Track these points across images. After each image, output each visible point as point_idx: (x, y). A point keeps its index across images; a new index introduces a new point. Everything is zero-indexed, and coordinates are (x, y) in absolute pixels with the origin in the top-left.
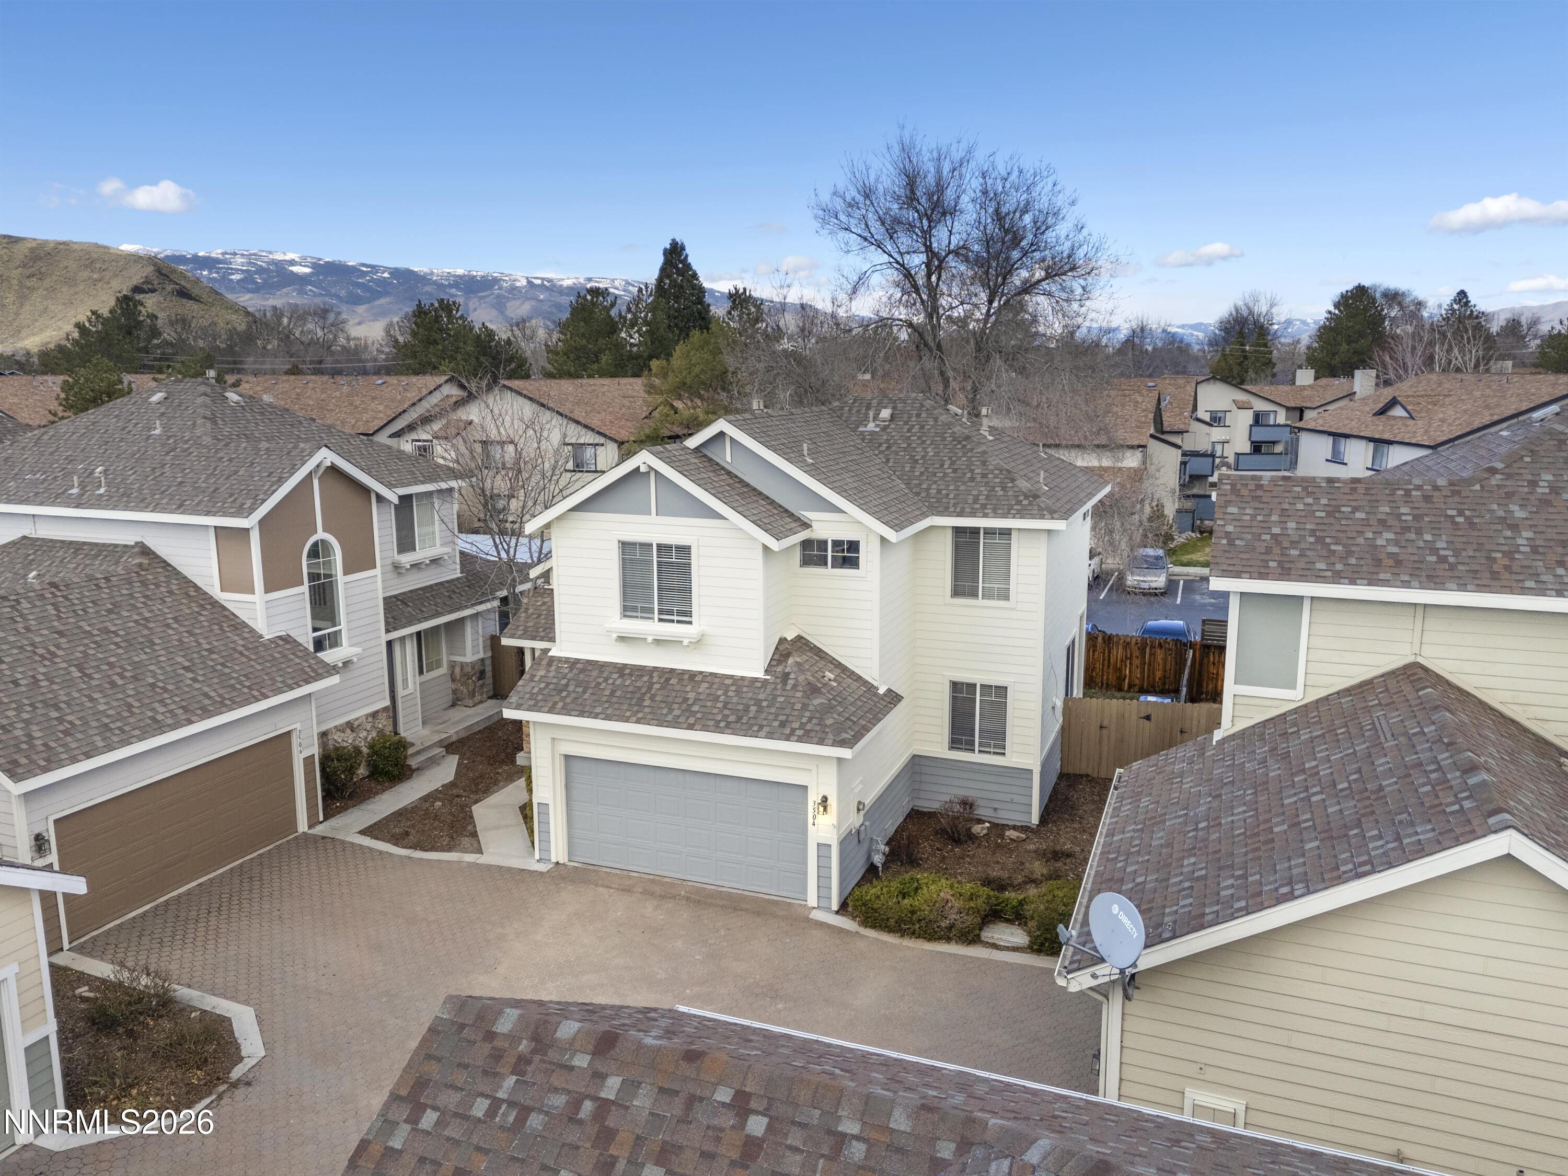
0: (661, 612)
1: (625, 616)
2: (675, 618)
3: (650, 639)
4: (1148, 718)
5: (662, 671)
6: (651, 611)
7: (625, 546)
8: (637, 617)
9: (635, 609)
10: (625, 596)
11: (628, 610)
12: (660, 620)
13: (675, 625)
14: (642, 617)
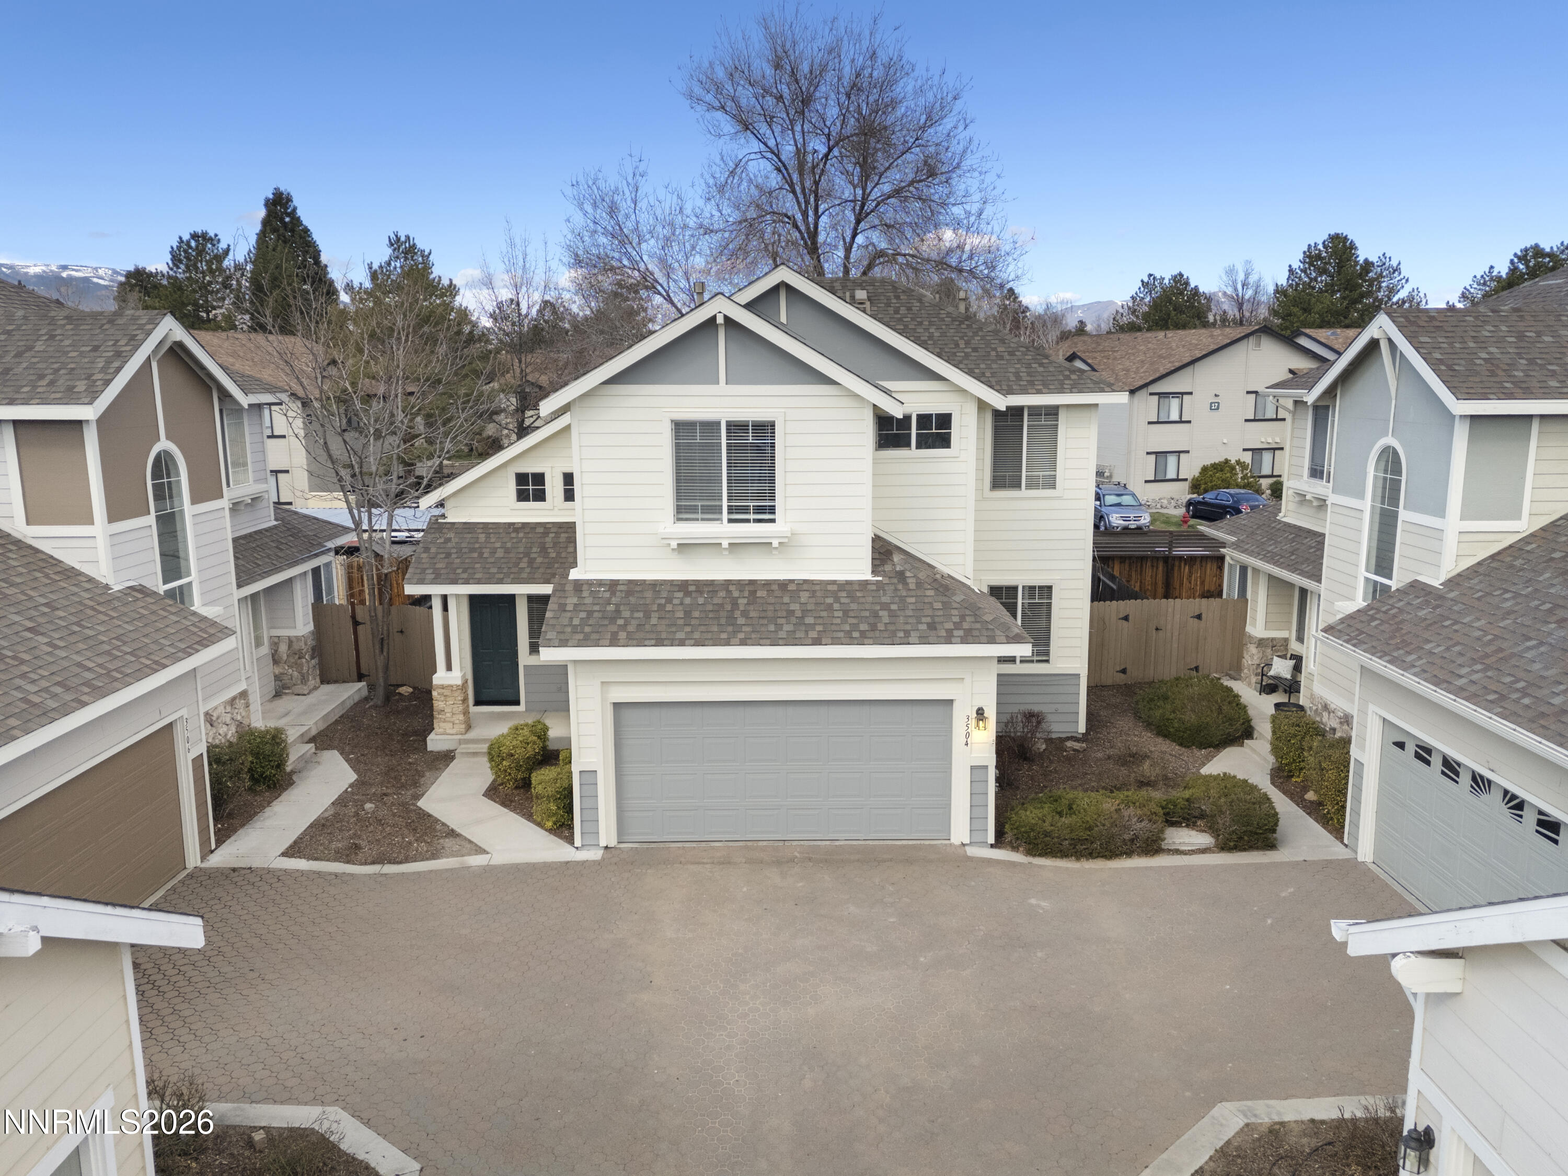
0: (731, 510)
1: (679, 519)
2: (752, 517)
3: (725, 544)
4: (1126, 618)
5: (740, 584)
6: (719, 510)
7: (681, 428)
8: (697, 520)
9: (693, 509)
10: (680, 493)
11: (683, 511)
12: (731, 521)
13: (752, 525)
14: (703, 519)
